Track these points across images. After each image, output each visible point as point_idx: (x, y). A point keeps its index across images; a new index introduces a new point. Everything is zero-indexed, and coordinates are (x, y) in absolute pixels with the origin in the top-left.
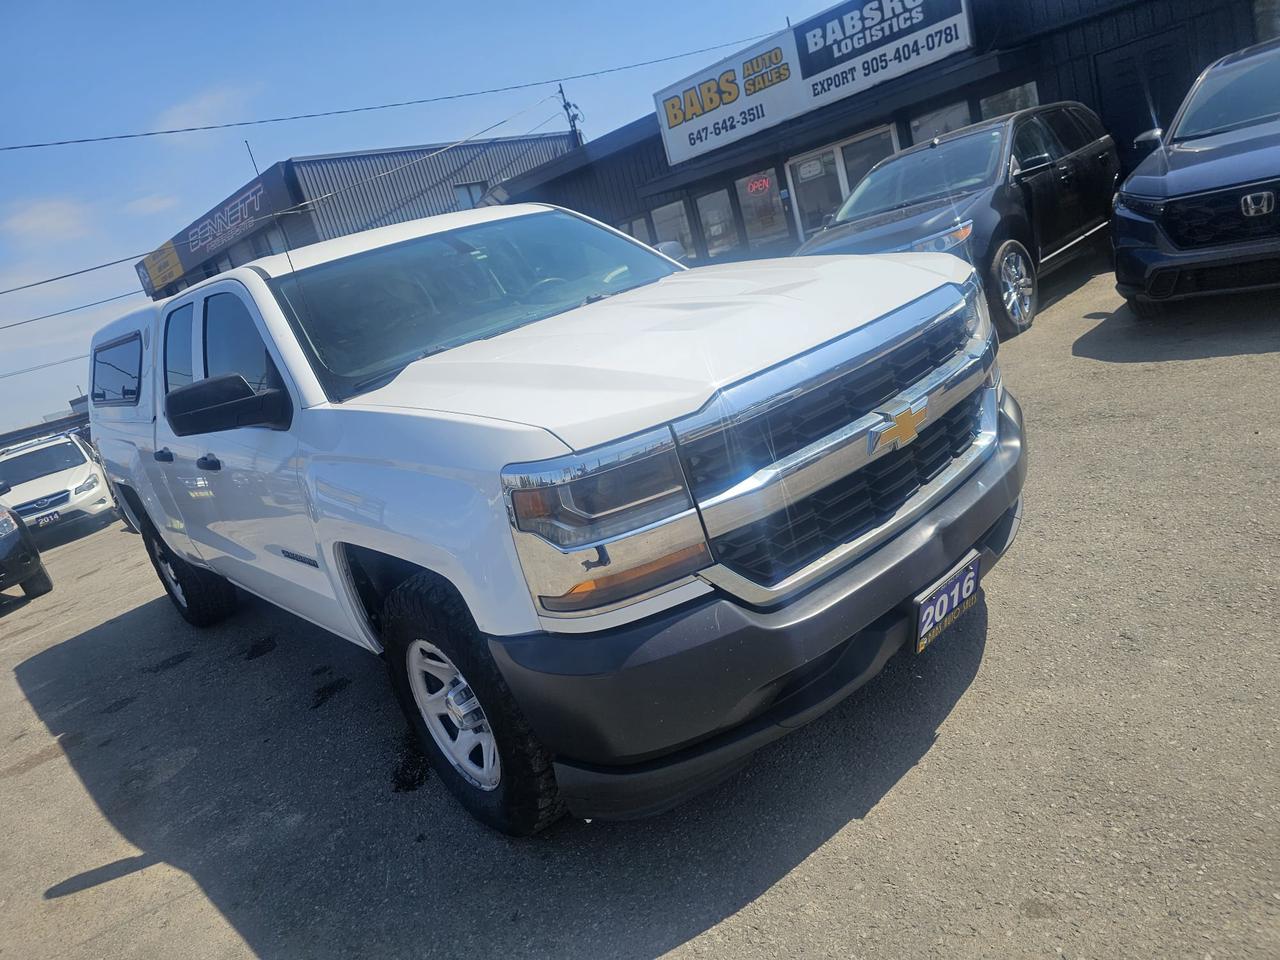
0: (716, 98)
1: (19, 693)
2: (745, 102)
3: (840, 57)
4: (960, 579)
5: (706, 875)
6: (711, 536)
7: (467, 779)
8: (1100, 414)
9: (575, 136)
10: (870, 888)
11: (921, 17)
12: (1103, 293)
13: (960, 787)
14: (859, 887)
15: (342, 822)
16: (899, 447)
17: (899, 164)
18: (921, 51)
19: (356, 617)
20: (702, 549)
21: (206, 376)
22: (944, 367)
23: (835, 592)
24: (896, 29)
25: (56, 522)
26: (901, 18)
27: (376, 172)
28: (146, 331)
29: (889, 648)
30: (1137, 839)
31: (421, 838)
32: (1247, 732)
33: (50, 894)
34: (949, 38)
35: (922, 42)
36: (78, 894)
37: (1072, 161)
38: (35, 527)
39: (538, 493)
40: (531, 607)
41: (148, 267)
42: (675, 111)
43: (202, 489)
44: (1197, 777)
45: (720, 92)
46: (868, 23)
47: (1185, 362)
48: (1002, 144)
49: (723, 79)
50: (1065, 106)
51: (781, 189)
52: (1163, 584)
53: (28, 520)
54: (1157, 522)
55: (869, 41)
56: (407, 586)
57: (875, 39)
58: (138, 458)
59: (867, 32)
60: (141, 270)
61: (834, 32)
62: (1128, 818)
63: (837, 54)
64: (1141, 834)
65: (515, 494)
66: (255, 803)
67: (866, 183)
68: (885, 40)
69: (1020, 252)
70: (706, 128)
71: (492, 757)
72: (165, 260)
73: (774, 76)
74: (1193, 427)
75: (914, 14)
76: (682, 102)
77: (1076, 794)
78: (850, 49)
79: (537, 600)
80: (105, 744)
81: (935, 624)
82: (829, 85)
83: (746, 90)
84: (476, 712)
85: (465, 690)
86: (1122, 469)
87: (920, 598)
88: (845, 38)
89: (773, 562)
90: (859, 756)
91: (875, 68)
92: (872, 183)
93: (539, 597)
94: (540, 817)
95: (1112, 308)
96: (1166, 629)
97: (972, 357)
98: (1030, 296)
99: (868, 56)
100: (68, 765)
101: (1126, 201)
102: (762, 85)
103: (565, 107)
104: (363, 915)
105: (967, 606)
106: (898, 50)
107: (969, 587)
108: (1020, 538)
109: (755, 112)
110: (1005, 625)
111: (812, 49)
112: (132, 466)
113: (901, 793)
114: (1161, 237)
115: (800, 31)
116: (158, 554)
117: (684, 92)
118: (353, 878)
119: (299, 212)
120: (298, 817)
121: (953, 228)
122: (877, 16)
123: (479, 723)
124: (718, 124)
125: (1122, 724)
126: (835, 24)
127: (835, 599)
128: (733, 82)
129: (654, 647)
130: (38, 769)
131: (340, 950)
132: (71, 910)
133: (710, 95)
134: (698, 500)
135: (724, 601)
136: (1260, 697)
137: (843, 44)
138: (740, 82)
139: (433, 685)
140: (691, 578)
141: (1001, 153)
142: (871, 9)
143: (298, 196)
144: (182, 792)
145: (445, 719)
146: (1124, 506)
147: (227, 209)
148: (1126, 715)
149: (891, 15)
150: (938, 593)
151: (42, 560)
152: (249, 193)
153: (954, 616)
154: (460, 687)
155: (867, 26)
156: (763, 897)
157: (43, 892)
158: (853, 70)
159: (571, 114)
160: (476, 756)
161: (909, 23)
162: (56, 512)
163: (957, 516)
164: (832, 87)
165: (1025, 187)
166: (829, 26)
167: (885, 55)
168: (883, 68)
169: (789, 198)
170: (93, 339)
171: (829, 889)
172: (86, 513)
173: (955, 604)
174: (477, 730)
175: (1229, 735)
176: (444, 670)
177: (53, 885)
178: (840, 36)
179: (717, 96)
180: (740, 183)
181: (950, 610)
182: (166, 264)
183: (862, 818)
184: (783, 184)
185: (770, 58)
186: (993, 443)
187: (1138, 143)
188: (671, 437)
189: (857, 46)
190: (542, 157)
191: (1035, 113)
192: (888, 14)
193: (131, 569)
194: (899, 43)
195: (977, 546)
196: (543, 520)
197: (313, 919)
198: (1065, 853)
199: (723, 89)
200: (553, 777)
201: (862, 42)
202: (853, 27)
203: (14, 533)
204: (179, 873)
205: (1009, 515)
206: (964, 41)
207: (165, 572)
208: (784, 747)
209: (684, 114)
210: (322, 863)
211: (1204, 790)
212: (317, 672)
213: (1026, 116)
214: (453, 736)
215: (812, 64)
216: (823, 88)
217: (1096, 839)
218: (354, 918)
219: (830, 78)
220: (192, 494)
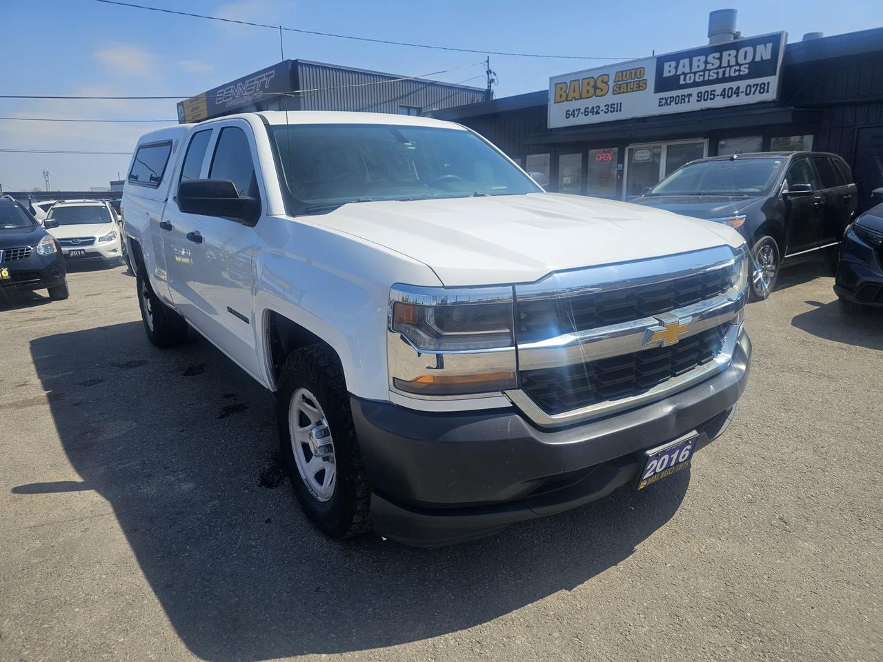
0: (592, 90)
1: (29, 358)
2: (610, 99)
3: (684, 84)
4: (680, 447)
5: (453, 597)
6: (520, 370)
7: (310, 490)
8: (801, 368)
9: (488, 93)
10: (563, 638)
11: (747, 71)
12: (824, 290)
13: (643, 588)
14: (556, 635)
15: (219, 496)
16: (665, 345)
17: (706, 165)
18: (740, 94)
19: (265, 363)
20: (512, 376)
21: (209, 177)
22: (709, 300)
23: (593, 431)
24: (727, 75)
25: (81, 256)
26: (733, 69)
27: (351, 83)
28: (177, 141)
29: (618, 481)
30: (758, 657)
31: (268, 521)
32: (853, 606)
33: (16, 490)
34: (762, 90)
35: (742, 89)
36: (34, 495)
37: (825, 194)
38: (67, 256)
39: (412, 307)
40: (386, 383)
41: (185, 106)
42: (562, 92)
43: (183, 256)
44: (810, 627)
45: (595, 87)
46: (709, 67)
47: (869, 350)
48: (781, 170)
49: (601, 78)
50: (829, 156)
51: (618, 163)
52: (818, 492)
53: (65, 249)
54: (824, 450)
55: (706, 79)
56: (305, 349)
57: (711, 78)
58: (149, 224)
59: (707, 73)
60: (180, 108)
61: (684, 67)
62: (755, 641)
63: (682, 82)
64: (761, 654)
65: (397, 304)
66: (165, 468)
67: (679, 172)
68: (718, 81)
69: (772, 246)
70: (579, 109)
71: (330, 480)
72: (197, 105)
73: (636, 86)
74: (864, 394)
75: (742, 68)
76: (568, 88)
77: (722, 615)
78: (692, 81)
79: (391, 380)
80: (77, 404)
81: (655, 473)
82: (671, 101)
83: (614, 90)
84: (328, 447)
85: (325, 430)
86: (807, 409)
87: (650, 452)
88: (691, 73)
89: (556, 399)
90: (577, 549)
91: (706, 98)
92: (683, 174)
93: (394, 378)
94: (352, 528)
95: (826, 301)
96: (812, 522)
97: (730, 300)
98: (771, 278)
99: (703, 89)
100: (49, 412)
101: (856, 229)
102: (625, 90)
103: (487, 72)
104: (217, 560)
105: (680, 467)
106: (724, 90)
107: (685, 455)
108: (726, 434)
109: (616, 106)
110: (700, 490)
111: (666, 74)
112: (142, 230)
113: (601, 581)
114: (875, 261)
115: (661, 61)
116: (144, 291)
117: (571, 81)
118: (217, 535)
119: (294, 96)
120: (191, 485)
121: (731, 218)
122: (717, 63)
123: (328, 454)
124: (588, 108)
125: (766, 577)
126: (686, 61)
127: (593, 435)
128: (606, 83)
129: (461, 433)
130: (29, 409)
131: (196, 578)
132: (27, 504)
133: (588, 88)
134: (518, 343)
135: (517, 416)
136: (867, 585)
137: (688, 76)
138: (611, 84)
139: (304, 421)
140: (500, 393)
141: (778, 174)
142: (714, 57)
143: (295, 85)
144: (119, 449)
145: (305, 446)
146: (803, 434)
147: (247, 82)
148: (770, 572)
149: (726, 65)
150: (663, 453)
151: (66, 277)
152: (265, 75)
153: (669, 472)
154: (321, 427)
155: (708, 68)
156: (489, 623)
157: (12, 488)
158: (691, 95)
159: (490, 78)
160: (320, 476)
161: (737, 73)
162: (84, 250)
163: (690, 404)
164: (673, 103)
165: (788, 203)
166: (682, 62)
167: (714, 91)
168: (711, 99)
169: (623, 171)
170: (140, 140)
171: (535, 630)
172: (102, 255)
173: (672, 464)
174: (326, 459)
175: (839, 605)
176: (315, 412)
177: (20, 485)
178: (687, 70)
179: (593, 89)
180: (592, 152)
181: (668, 467)
182: (198, 108)
183: (569, 591)
184: (621, 161)
185: (636, 73)
186: (727, 363)
187: (874, 193)
188: (512, 294)
189: (697, 80)
190: (463, 101)
191: (808, 155)
192: (725, 64)
193: (121, 298)
194: (727, 85)
195: (697, 428)
196: (409, 326)
197: (183, 554)
198: (704, 652)
199: (598, 86)
200: (368, 503)
201: (702, 78)
202: (698, 66)
203: (54, 254)
204: (103, 500)
205: (724, 415)
206: (771, 95)
207: (145, 305)
208: (527, 529)
209: (567, 96)
210: (199, 519)
211: (813, 637)
212: (227, 396)
213: (802, 156)
214: (308, 459)
215: (664, 84)
216: (666, 102)
217: (729, 649)
218: (211, 560)
219: (673, 97)
220: (176, 258)
